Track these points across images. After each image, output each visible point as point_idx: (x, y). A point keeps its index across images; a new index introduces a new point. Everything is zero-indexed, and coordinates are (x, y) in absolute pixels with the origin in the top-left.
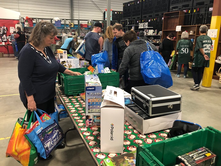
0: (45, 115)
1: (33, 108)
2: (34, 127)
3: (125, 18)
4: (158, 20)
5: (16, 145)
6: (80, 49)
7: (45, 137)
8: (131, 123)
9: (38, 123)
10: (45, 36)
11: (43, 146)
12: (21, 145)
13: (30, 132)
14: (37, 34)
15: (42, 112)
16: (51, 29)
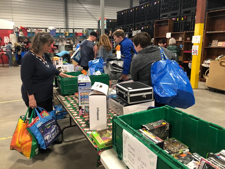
0: (44, 112)
1: (34, 106)
2: (34, 121)
3: (119, 26)
4: (151, 28)
5: (19, 138)
6: (75, 55)
7: (45, 130)
8: (116, 112)
9: (38, 118)
10: (43, 45)
11: (42, 138)
12: (24, 137)
13: (31, 125)
14: (37, 43)
15: (42, 109)
16: (48, 39)
